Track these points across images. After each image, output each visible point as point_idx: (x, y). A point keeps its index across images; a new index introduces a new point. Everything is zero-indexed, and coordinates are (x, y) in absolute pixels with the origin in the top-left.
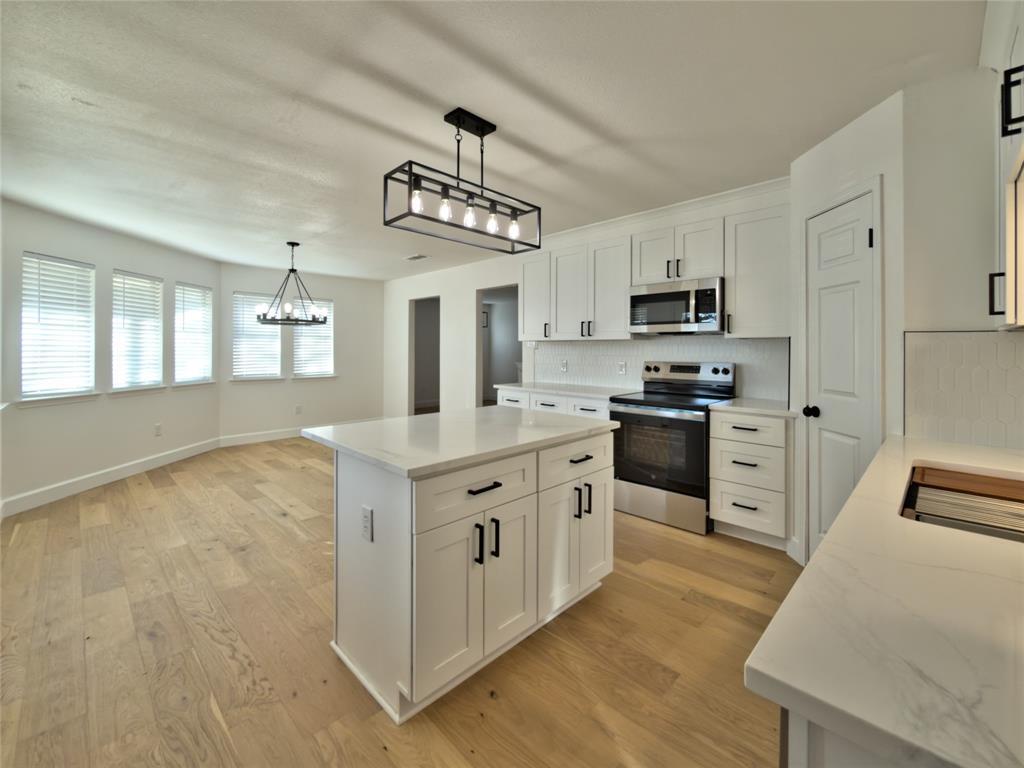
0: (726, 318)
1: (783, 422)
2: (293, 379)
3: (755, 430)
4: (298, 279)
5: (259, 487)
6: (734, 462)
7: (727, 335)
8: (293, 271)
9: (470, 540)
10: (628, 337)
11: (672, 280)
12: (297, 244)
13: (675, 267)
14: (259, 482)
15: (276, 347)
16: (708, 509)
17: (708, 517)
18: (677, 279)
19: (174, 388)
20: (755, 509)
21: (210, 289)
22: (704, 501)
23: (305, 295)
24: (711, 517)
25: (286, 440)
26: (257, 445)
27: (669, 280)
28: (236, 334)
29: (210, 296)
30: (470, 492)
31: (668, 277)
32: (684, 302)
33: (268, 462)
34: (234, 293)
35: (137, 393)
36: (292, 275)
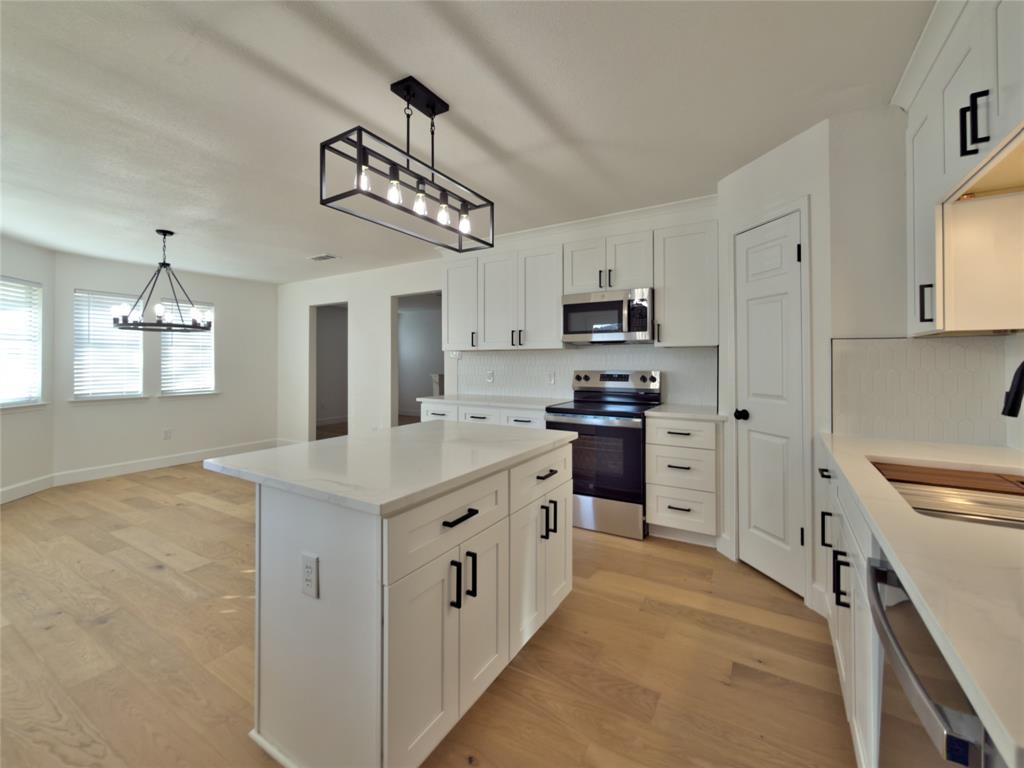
0: (656, 327)
1: (713, 425)
2: (159, 398)
3: (688, 434)
4: (172, 275)
5: (118, 534)
6: (670, 466)
7: (656, 344)
8: (164, 265)
9: (446, 582)
10: (560, 346)
11: (603, 289)
12: (171, 233)
13: (606, 277)
14: (118, 527)
15: (137, 359)
16: (644, 514)
17: (644, 522)
18: (609, 288)
20: (689, 510)
21: (39, 284)
22: (641, 506)
23: (181, 296)
24: (648, 521)
25: (151, 471)
26: (109, 480)
27: (601, 289)
28: (77, 342)
29: (38, 293)
30: (446, 524)
31: (601, 286)
32: (616, 312)
33: (127, 501)
34: (75, 291)
36: (163, 270)
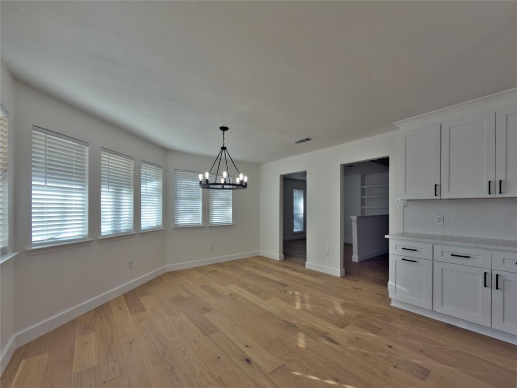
2: (210, 227)
8: (224, 148)
12: (227, 129)
19: (141, 233)
21: (161, 167)
28: (176, 198)
29: (161, 171)
34: (175, 170)
35: (117, 238)
